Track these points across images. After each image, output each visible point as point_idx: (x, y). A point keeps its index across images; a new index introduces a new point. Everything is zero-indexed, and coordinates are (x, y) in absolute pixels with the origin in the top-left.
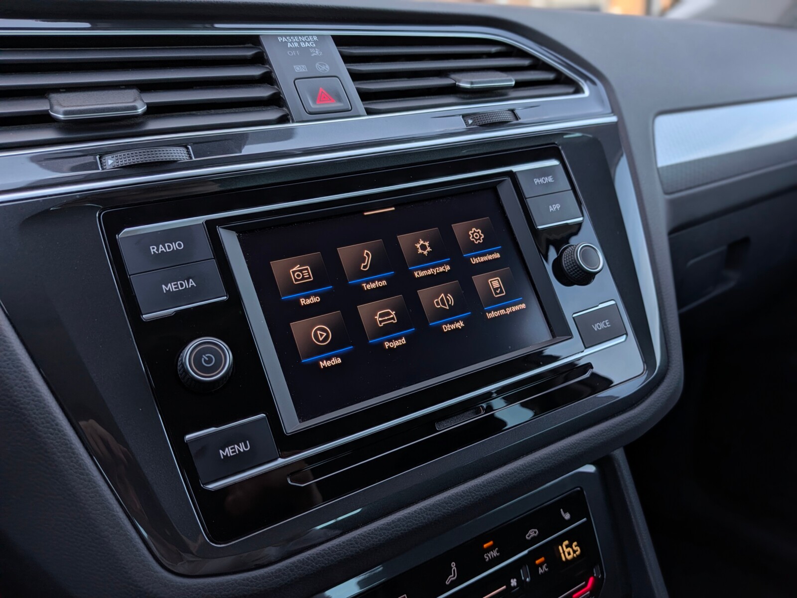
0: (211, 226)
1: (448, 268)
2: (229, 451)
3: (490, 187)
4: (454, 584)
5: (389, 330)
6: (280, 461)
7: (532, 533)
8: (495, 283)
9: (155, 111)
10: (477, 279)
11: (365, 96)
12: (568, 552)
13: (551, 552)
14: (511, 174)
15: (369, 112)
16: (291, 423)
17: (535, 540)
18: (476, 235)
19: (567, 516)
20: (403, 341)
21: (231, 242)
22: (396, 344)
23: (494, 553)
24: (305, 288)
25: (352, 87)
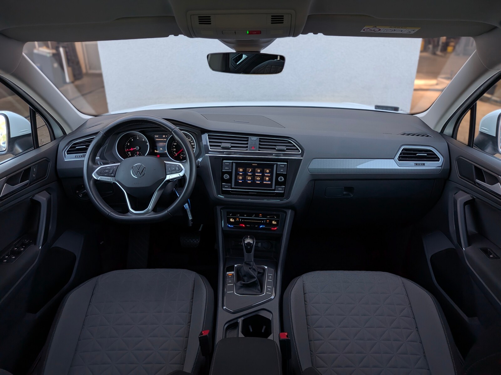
0: (232, 162)
1: (261, 175)
2: (226, 186)
3: (273, 165)
4: (253, 217)
5: (249, 180)
6: (230, 189)
7: (268, 217)
8: (267, 178)
9: (232, 147)
10: (264, 177)
11: (259, 148)
12: (274, 222)
13: (271, 221)
14: (277, 164)
15: (259, 150)
16: (233, 186)
17: (268, 218)
18: (268, 171)
19: (275, 217)
20: (250, 182)
21: (234, 164)
22: (249, 182)
23: (261, 216)
24: (241, 172)
25: (258, 146)
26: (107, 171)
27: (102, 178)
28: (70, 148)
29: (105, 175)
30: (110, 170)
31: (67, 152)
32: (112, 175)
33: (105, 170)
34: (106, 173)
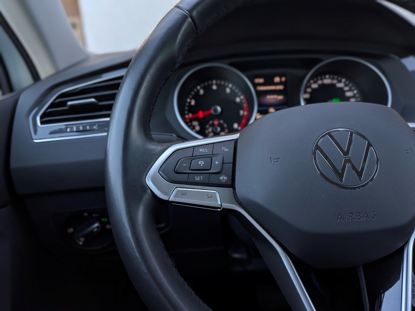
26: (201, 163)
27: (184, 194)
28: (52, 106)
29: (198, 178)
30: (210, 157)
31: (41, 118)
32: (223, 178)
33: (193, 158)
34: (199, 171)
